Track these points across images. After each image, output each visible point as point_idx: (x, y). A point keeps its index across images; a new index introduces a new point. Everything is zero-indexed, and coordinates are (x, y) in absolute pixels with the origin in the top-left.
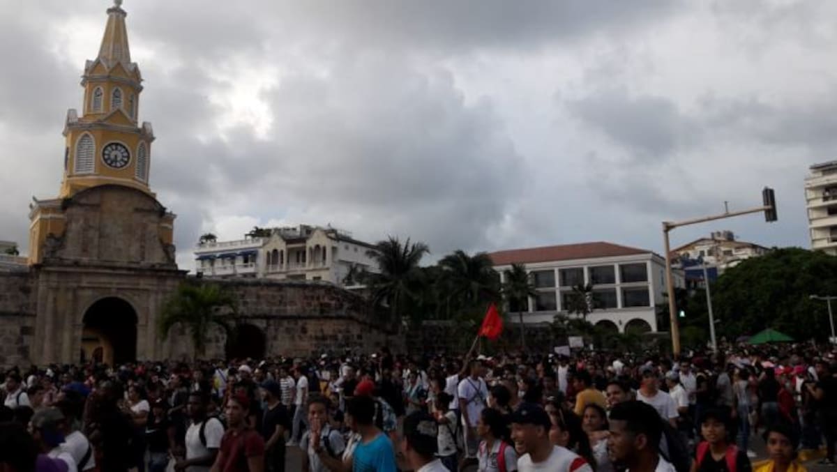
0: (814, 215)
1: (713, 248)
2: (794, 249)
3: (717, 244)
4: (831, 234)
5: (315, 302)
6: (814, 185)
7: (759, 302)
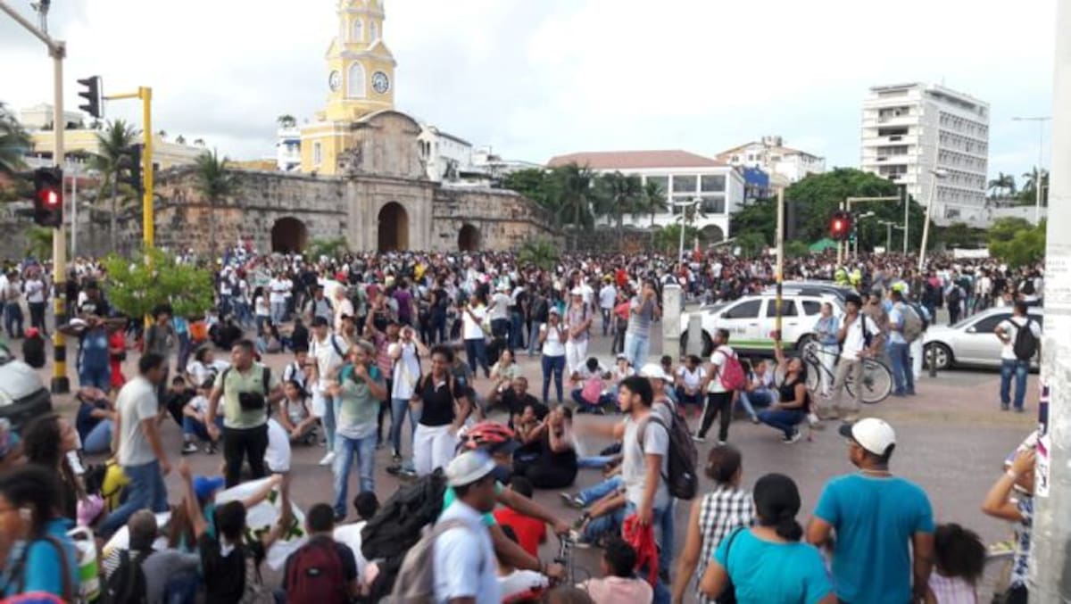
0: (867, 134)
1: (762, 152)
2: (851, 169)
3: (767, 149)
4: (879, 154)
5: (509, 209)
6: (871, 107)
7: (820, 216)
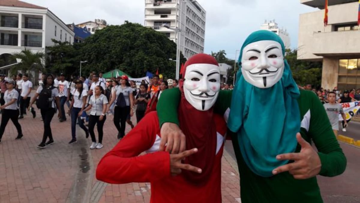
0: (148, 13)
1: (95, 27)
3: (97, 26)
7: (113, 52)
